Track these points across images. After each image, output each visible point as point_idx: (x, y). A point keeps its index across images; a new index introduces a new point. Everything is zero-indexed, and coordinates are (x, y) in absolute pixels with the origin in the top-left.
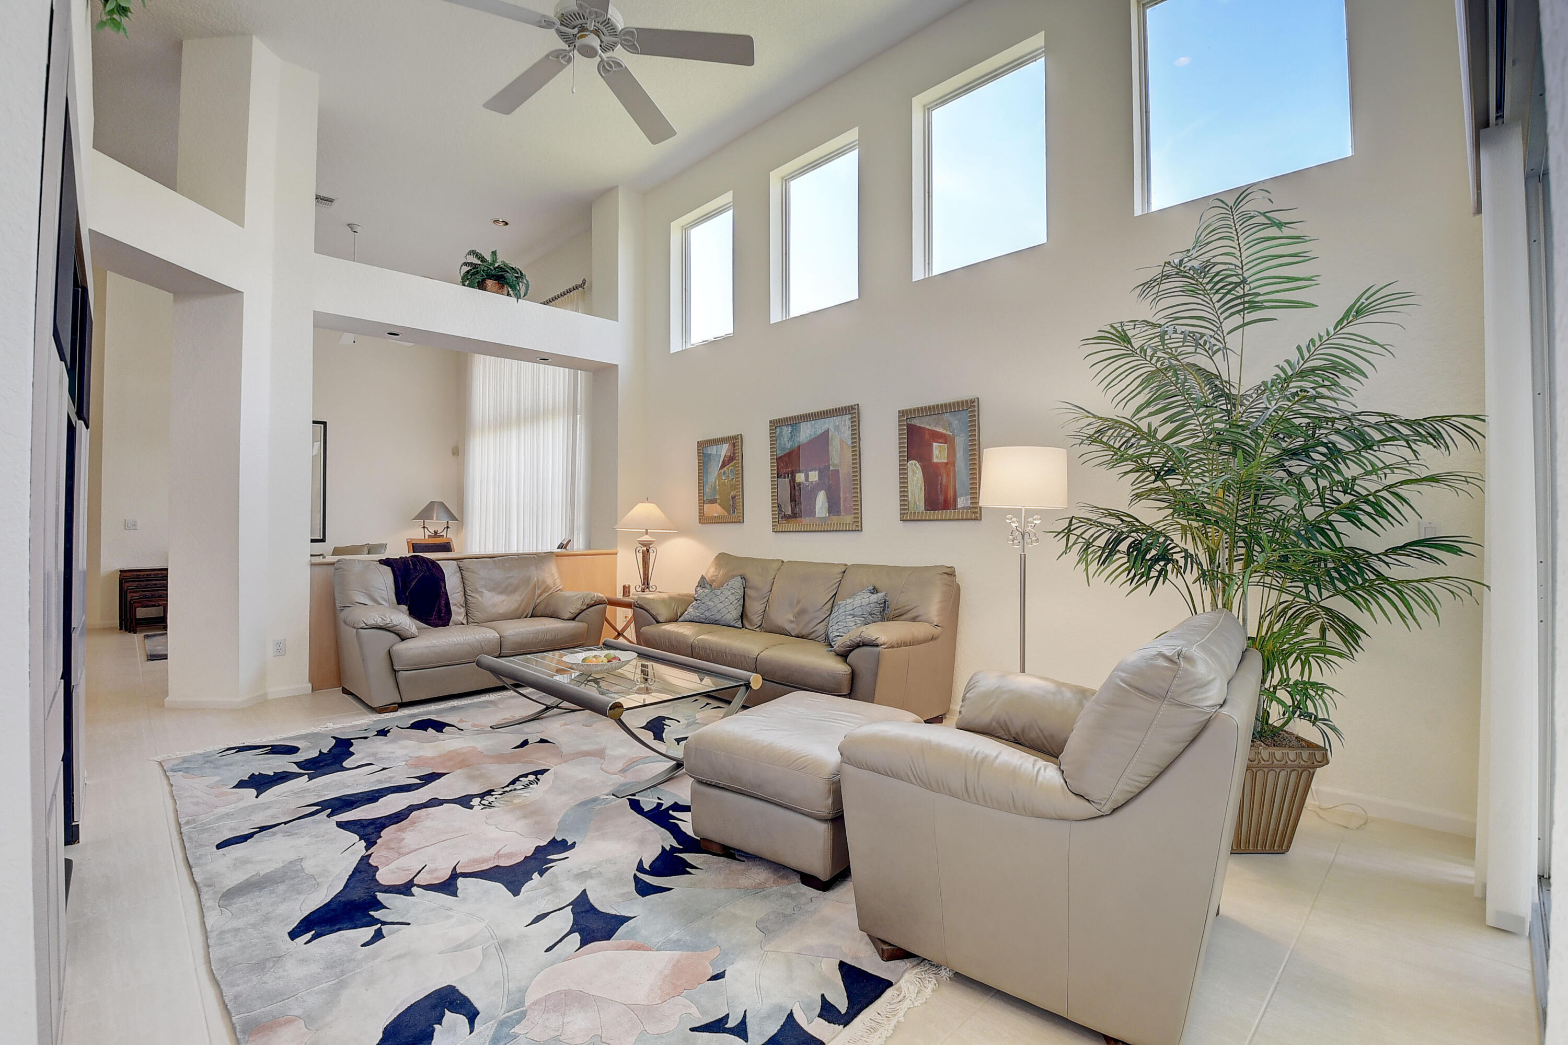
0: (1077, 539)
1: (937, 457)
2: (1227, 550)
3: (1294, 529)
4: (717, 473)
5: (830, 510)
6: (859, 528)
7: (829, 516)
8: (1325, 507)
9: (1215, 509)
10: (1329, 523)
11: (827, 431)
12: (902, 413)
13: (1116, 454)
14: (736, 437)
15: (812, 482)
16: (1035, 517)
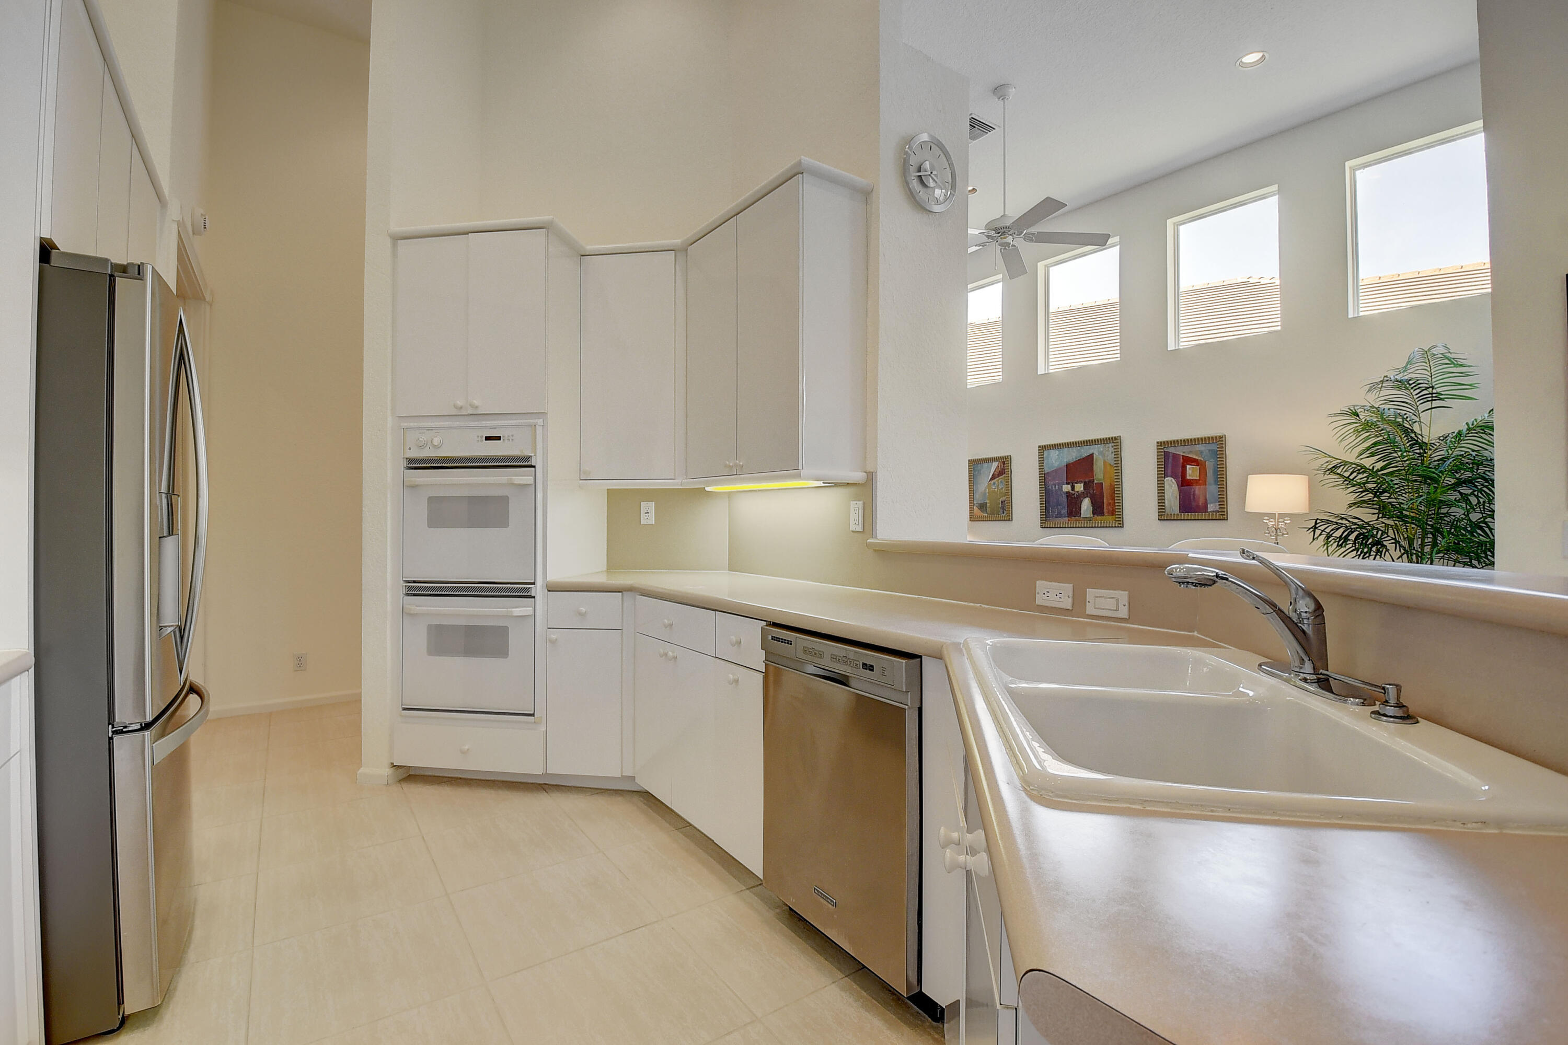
0: (1321, 533)
1: (1190, 476)
2: (1420, 540)
3: (1463, 526)
4: (986, 484)
5: (1095, 512)
6: (1122, 526)
7: (1094, 517)
8: (1482, 513)
9: (1412, 514)
10: (1486, 523)
11: (1092, 455)
12: (1160, 444)
13: (1346, 480)
14: (1006, 457)
15: (1078, 491)
16: (1286, 518)
